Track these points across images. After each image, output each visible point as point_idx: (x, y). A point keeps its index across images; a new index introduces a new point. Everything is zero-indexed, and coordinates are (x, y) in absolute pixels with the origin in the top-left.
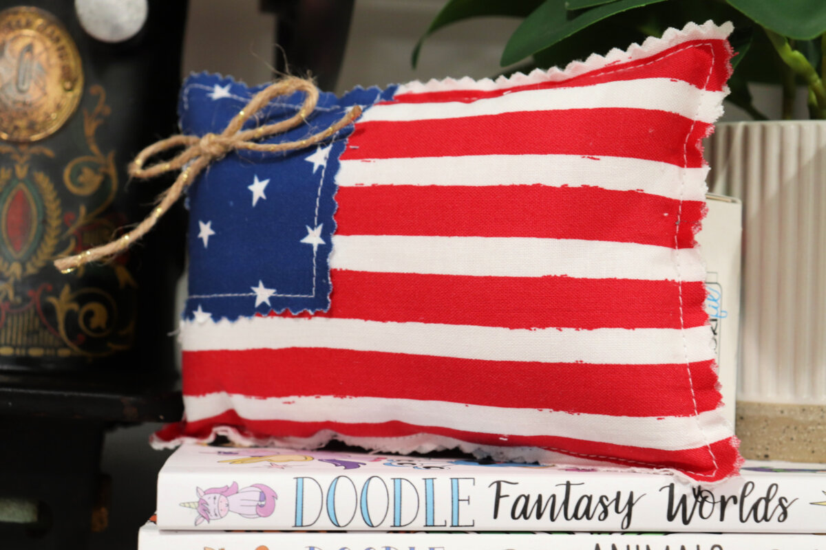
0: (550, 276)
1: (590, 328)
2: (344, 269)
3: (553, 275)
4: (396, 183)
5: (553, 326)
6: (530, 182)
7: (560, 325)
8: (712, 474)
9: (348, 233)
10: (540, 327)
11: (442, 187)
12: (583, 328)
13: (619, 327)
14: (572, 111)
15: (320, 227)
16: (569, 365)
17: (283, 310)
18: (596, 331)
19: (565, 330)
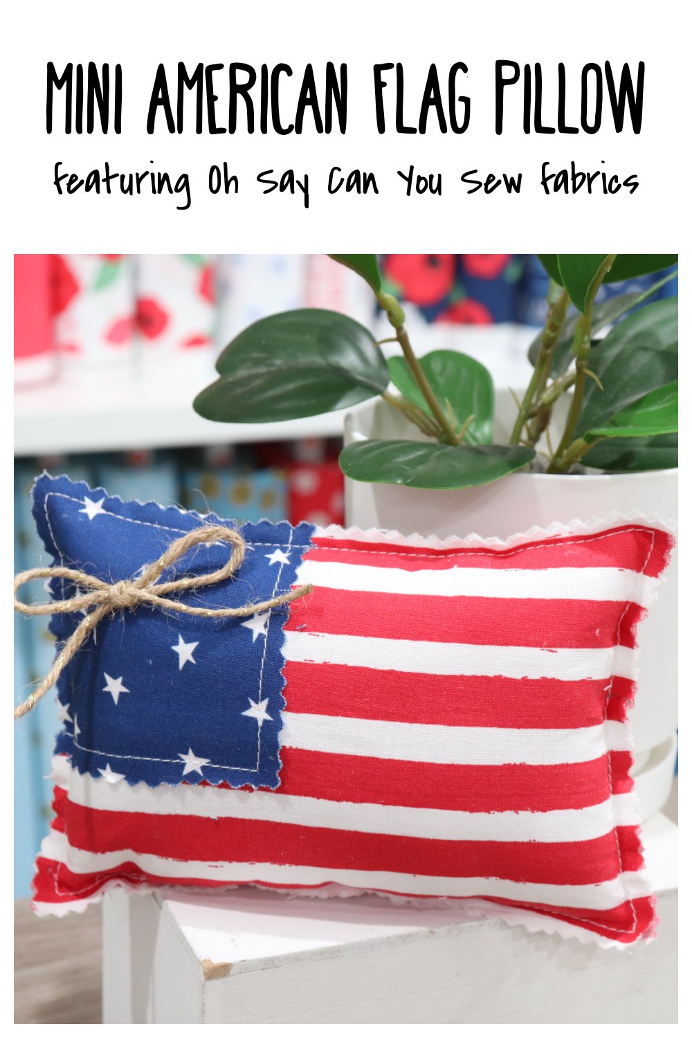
0: (510, 764)
1: (544, 810)
2: (294, 747)
3: (512, 763)
4: (351, 664)
5: (510, 810)
6: (491, 674)
7: (517, 808)
8: (631, 929)
9: (298, 711)
10: (498, 811)
11: (402, 673)
12: (538, 810)
13: (569, 808)
14: (529, 600)
15: (266, 702)
16: (523, 843)
17: (221, 782)
18: (549, 813)
19: (522, 813)
